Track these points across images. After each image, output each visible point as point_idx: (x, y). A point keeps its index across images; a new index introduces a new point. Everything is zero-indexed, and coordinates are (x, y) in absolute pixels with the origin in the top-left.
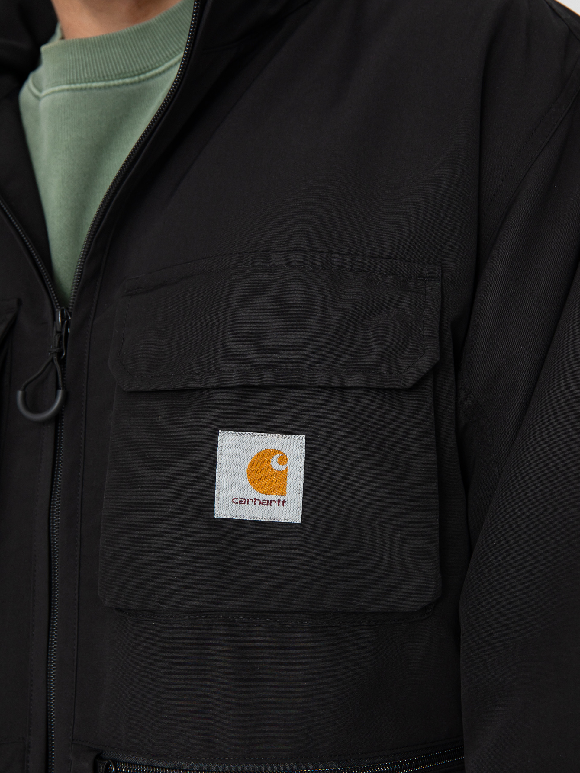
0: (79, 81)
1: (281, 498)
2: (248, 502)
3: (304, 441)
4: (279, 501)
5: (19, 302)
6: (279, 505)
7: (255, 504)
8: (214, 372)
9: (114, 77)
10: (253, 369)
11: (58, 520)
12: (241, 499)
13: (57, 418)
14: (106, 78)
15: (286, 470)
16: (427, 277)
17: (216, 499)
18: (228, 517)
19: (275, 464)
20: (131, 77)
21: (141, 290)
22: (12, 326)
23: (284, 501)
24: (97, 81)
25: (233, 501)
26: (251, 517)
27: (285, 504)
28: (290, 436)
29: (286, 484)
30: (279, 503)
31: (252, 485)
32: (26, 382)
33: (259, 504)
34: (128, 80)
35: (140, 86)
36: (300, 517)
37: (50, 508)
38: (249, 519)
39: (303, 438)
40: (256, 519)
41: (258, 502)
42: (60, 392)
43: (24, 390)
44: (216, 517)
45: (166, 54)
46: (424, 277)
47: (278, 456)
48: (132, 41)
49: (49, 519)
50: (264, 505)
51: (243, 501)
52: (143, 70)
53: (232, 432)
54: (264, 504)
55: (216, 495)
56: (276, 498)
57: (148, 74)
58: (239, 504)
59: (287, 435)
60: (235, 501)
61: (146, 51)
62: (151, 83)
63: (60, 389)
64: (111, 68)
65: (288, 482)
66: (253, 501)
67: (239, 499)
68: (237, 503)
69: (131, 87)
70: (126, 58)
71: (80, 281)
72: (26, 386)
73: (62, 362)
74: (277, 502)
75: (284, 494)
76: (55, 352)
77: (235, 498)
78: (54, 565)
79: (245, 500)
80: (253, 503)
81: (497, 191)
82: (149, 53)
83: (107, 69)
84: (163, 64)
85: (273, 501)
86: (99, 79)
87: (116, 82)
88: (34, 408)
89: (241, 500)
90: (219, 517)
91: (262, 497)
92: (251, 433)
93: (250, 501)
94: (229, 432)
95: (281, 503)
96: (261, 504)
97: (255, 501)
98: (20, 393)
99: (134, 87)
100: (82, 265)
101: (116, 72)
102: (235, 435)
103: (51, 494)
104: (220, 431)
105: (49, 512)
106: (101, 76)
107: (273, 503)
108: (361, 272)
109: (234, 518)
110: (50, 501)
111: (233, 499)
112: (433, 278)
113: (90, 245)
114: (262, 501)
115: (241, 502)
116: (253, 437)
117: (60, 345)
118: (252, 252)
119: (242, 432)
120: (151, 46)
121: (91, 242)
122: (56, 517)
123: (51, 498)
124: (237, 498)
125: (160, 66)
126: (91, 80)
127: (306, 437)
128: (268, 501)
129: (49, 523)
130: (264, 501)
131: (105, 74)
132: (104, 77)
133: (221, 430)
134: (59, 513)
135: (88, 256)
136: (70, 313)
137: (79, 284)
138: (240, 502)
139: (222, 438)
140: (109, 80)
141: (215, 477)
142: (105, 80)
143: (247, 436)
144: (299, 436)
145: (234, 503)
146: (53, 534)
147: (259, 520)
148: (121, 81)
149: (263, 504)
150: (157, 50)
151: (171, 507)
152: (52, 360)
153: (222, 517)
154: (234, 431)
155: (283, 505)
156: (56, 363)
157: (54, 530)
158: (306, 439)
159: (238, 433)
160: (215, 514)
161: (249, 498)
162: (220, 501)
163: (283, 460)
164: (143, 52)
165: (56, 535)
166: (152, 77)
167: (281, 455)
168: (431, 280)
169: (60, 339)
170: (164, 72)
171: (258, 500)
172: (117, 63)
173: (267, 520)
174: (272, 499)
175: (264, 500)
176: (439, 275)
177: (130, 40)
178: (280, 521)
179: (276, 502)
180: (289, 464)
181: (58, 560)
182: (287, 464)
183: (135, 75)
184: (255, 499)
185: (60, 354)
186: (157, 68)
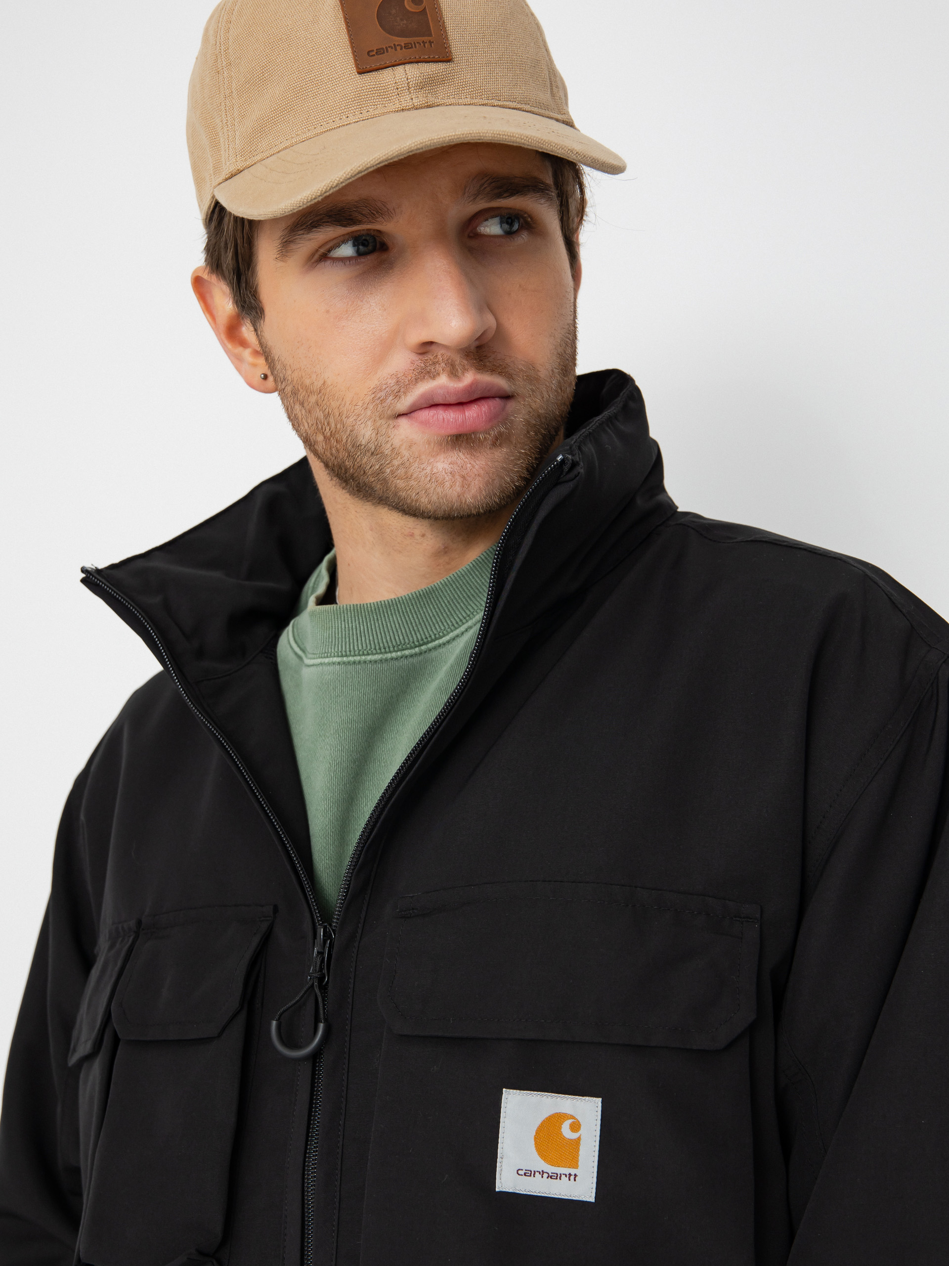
0: (352, 653)
1: (573, 1171)
2: (534, 1174)
3: (600, 1104)
4: (570, 1175)
5: (276, 909)
6: (569, 1180)
7: (542, 1177)
8: (499, 1020)
9: (392, 649)
10: (543, 1019)
11: (315, 1177)
12: (527, 1170)
13: (315, 1056)
14: (383, 650)
15: (579, 1138)
16: (744, 918)
17: (498, 1169)
18: (511, 1191)
19: (566, 1130)
20: (411, 648)
21: (416, 911)
22: (267, 938)
23: (575, 1175)
24: (373, 654)
25: (518, 1173)
26: (537, 1192)
27: (577, 1179)
28: (584, 1098)
29: (578, 1156)
30: (569, 1177)
31: (539, 1154)
32: (282, 1010)
33: (548, 1178)
34: (407, 652)
35: (421, 658)
36: (594, 1195)
37: (304, 1162)
38: (535, 1194)
39: (598, 1101)
40: (543, 1195)
41: (545, 1175)
42: (321, 1026)
43: (278, 1020)
44: (497, 1190)
45: (451, 622)
46: (741, 918)
47: (570, 1121)
48: (414, 609)
49: (304, 1174)
50: (553, 1179)
51: (529, 1173)
52: (425, 640)
53: (518, 1091)
54: (553, 1177)
55: (498, 1164)
56: (567, 1171)
57: (430, 645)
58: (524, 1176)
59: (581, 1097)
60: (520, 1172)
61: (428, 618)
62: (434, 654)
63: (322, 1022)
64: (388, 638)
65: (581, 1152)
66: (540, 1173)
67: (524, 1170)
68: (522, 1175)
69: (411, 660)
70: (406, 626)
71: (345, 899)
72: (281, 1015)
73: (323, 988)
74: (568, 1176)
75: (576, 1166)
76: (316, 977)
77: (519, 1170)
78: (307, 1229)
79: (531, 1171)
80: (541, 1176)
81: (824, 817)
82: (432, 621)
83: (384, 640)
84: (448, 633)
85: (563, 1174)
86: (374, 652)
87: (394, 655)
88: (291, 1042)
89: (526, 1172)
90: (501, 1190)
91: (551, 1169)
92: (540, 1093)
93: (537, 1174)
94: (515, 1091)
95: (572, 1178)
96: (549, 1178)
97: (543, 1174)
98: (274, 1023)
99: (415, 660)
100: (350, 877)
101: (394, 644)
102: (521, 1094)
103: (306, 1145)
104: (504, 1090)
105: (304, 1166)
106: (377, 647)
107: (563, 1176)
108: (669, 910)
109: (518, 1192)
110: (305, 1153)
111: (518, 1171)
112: (751, 919)
113: (359, 855)
114: (550, 1174)
115: (527, 1174)
116: (542, 1098)
117: (321, 969)
118: (546, 881)
119: (529, 1092)
120: (435, 613)
121: (361, 851)
122: (312, 1172)
123: (306, 1149)
124: (522, 1170)
125: (444, 636)
126: (365, 652)
127: (602, 1101)
128: (557, 1174)
129: (303, 1179)
130: (552, 1175)
131: (381, 645)
132: (380, 649)
133: (506, 1088)
134: (315, 1168)
135: (358, 867)
136: (334, 931)
137: (344, 902)
138: (525, 1174)
139: (507, 1097)
140: (386, 652)
141: (498, 1143)
142: (381, 653)
143: (535, 1096)
144: (595, 1099)
145: (519, 1175)
146: (308, 1192)
147: (546, 1195)
148: (399, 654)
149: (551, 1178)
150: (442, 618)
151: (447, 1176)
152: (313, 985)
153: (504, 1190)
154: (520, 1090)
155: (575, 1180)
156: (317, 991)
157: (308, 1188)
158: (602, 1102)
159: (525, 1092)
160: (497, 1187)
161: (536, 1170)
162: (503, 1173)
163: (576, 1127)
164: (425, 619)
165: (311, 1194)
166: (435, 648)
167: (573, 1120)
168: (749, 922)
169: (322, 961)
170: (448, 642)
171: (546, 1173)
172: (395, 633)
173: (556, 1196)
174: (562, 1173)
175: (553, 1173)
176: (758, 916)
177: (411, 607)
178: (570, 1198)
179: (566, 1176)
180: (583, 1132)
181: (312, 1223)
182: (580, 1132)
183: (416, 647)
184: (543, 1171)
185: (321, 979)
186: (441, 637)
